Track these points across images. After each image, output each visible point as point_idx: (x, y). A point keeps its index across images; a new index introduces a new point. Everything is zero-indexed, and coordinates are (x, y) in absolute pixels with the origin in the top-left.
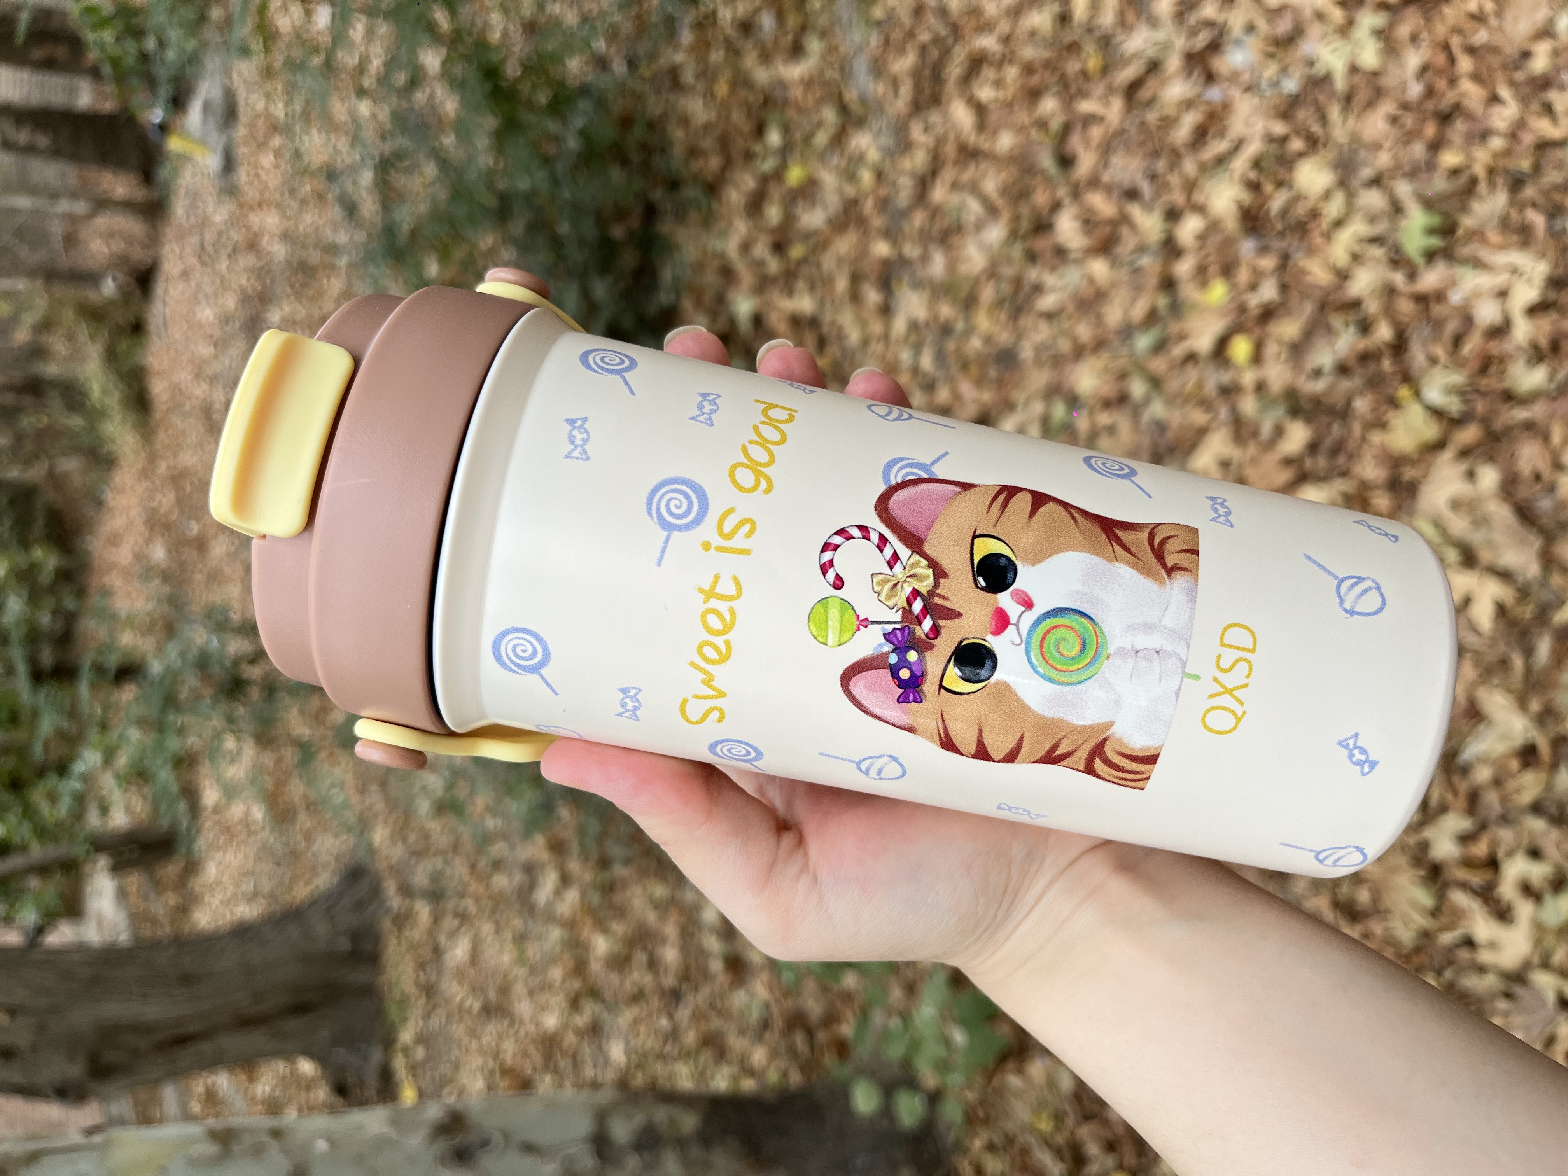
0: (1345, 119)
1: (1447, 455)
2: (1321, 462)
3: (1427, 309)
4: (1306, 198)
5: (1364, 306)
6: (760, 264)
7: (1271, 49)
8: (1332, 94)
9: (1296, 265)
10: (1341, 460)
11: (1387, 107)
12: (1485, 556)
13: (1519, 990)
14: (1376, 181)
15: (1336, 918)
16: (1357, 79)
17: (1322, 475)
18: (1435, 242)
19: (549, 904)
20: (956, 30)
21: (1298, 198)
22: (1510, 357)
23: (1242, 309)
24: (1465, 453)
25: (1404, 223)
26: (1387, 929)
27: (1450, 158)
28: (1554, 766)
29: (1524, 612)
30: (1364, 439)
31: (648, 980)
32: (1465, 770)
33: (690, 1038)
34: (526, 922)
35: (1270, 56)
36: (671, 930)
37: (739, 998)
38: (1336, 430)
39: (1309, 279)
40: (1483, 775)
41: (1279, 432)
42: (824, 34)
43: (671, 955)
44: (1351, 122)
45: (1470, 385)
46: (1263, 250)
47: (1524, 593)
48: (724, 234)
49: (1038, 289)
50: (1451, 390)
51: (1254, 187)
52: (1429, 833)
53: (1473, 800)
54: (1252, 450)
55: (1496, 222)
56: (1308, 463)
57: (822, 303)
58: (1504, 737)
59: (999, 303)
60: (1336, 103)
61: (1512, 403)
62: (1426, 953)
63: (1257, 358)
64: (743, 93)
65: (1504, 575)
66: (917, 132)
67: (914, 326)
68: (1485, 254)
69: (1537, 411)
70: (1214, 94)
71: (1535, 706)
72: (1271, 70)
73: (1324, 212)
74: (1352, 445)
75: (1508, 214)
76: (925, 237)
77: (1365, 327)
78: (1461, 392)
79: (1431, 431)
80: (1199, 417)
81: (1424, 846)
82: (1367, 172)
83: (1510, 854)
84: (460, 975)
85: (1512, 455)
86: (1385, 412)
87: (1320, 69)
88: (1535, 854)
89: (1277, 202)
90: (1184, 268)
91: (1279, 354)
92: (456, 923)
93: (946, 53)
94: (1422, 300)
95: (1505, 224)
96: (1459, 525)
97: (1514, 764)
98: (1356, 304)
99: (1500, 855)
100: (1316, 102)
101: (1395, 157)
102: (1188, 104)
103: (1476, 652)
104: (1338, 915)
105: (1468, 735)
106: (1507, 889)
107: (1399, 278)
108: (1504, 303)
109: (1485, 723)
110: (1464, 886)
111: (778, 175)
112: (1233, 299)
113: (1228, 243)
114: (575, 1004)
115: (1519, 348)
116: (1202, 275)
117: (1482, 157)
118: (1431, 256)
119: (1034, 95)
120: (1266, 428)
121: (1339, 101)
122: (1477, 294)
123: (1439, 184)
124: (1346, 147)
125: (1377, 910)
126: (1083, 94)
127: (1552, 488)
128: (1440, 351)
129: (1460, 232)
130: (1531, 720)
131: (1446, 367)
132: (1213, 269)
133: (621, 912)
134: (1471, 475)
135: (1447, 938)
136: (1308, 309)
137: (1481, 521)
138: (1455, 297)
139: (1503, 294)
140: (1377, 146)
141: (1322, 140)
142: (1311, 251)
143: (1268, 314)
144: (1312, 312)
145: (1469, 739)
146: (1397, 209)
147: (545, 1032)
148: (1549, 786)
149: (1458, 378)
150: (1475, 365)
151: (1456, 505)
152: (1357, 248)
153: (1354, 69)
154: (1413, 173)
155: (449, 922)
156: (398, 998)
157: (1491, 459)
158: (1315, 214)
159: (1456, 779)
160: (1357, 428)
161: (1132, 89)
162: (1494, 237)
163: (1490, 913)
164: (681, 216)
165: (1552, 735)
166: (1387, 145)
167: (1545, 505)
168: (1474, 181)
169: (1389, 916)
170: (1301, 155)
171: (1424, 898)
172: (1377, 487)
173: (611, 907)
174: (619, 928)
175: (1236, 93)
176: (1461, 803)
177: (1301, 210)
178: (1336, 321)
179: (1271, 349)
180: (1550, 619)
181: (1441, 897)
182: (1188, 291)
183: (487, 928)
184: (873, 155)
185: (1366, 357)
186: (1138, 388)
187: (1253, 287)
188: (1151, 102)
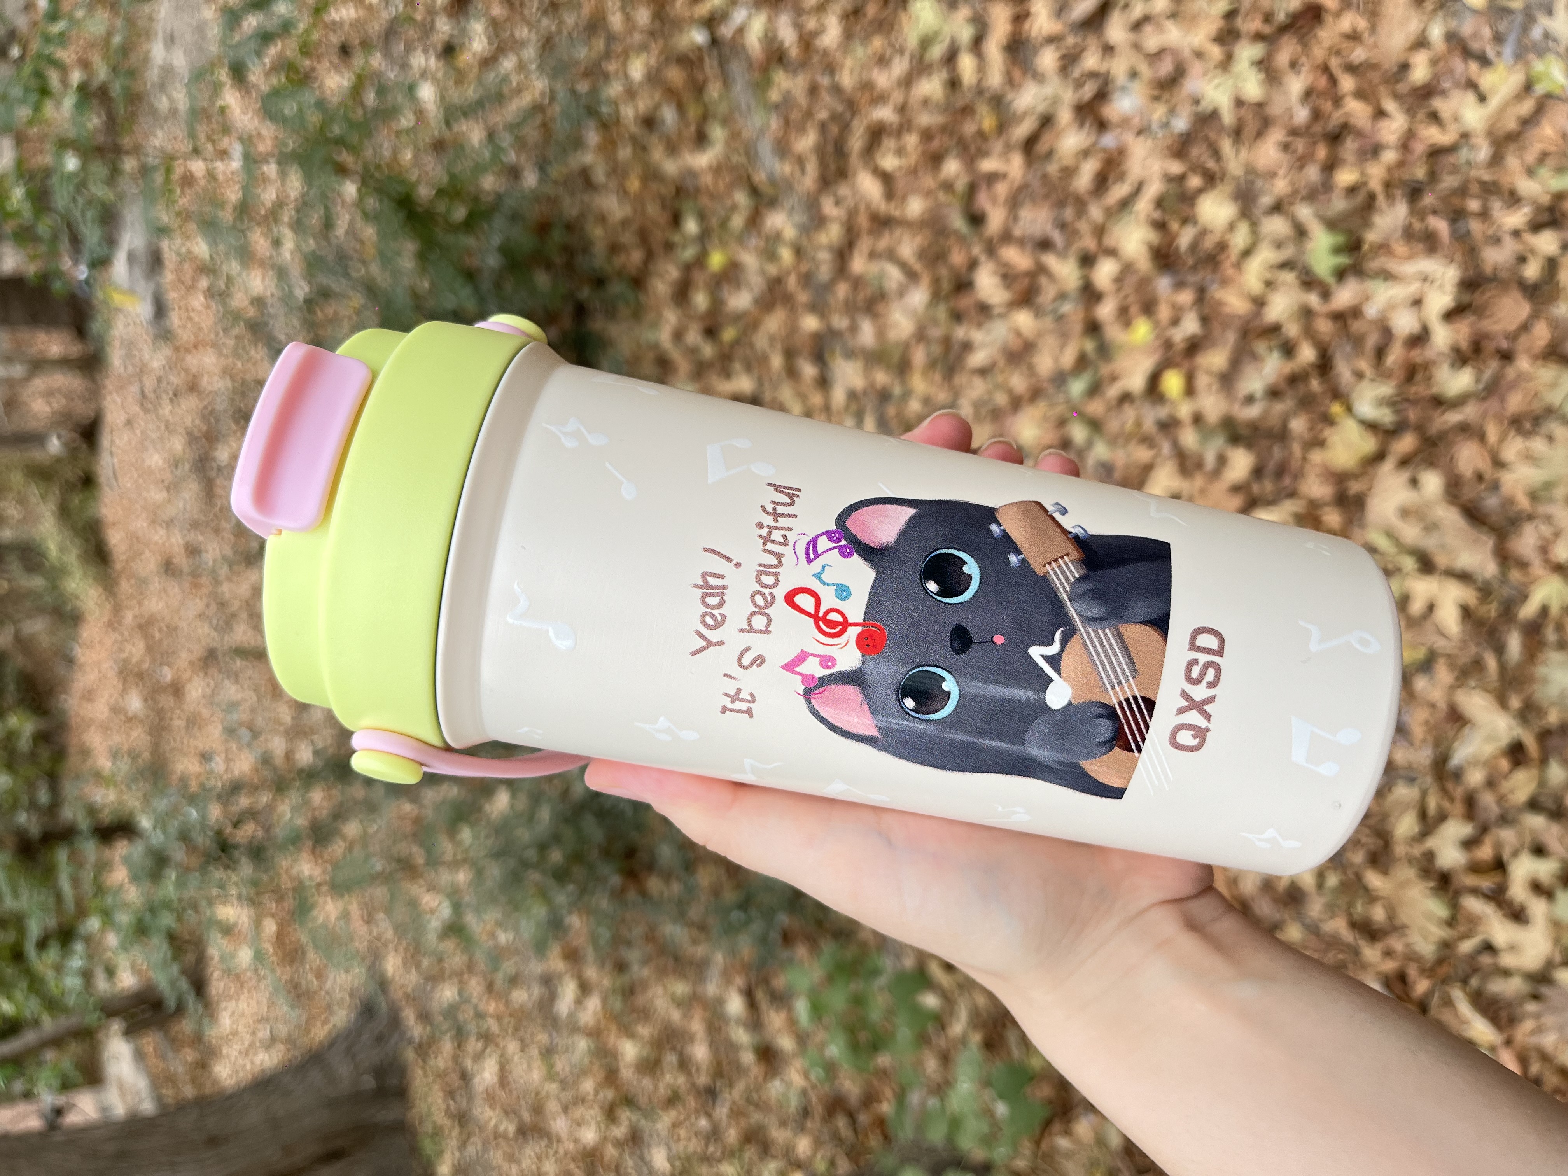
0: (1238, 152)
1: (1388, 466)
2: (1268, 486)
3: (1345, 326)
4: (1211, 232)
5: (1284, 330)
6: (693, 351)
7: (1156, 93)
8: (1221, 129)
9: (1212, 297)
10: (1287, 481)
11: (1276, 135)
12: (1441, 561)
13: (1545, 990)
14: (1277, 208)
15: (1355, 939)
16: (1243, 111)
17: (1271, 498)
18: (1343, 260)
19: (572, 1015)
20: (852, 106)
21: (1204, 233)
22: (1434, 362)
23: (1168, 345)
24: (1404, 462)
25: (1310, 246)
26: (1408, 945)
27: (1345, 177)
28: (1544, 761)
29: (1489, 611)
30: (1304, 459)
31: (681, 1080)
32: (1458, 775)
33: (732, 1135)
34: (550, 1035)
35: (1156, 99)
36: (697, 1026)
37: (775, 1088)
38: (1277, 453)
39: (1227, 310)
40: (1475, 777)
41: (1222, 461)
42: (726, 121)
43: (700, 1052)
44: (1244, 153)
45: (1398, 395)
46: (1179, 285)
47: (1485, 591)
48: (655, 325)
49: (967, 347)
50: (1383, 402)
51: (1160, 226)
52: (1431, 843)
53: (1470, 804)
54: (1199, 481)
55: (1399, 233)
56: (1256, 488)
57: (760, 382)
58: (1489, 738)
59: (932, 364)
60: (1226, 138)
61: (1443, 407)
62: (1450, 963)
63: (1190, 390)
64: (654, 186)
65: (1464, 577)
66: (828, 207)
67: (852, 395)
68: (1392, 265)
69: (1469, 413)
70: (1109, 140)
71: (1515, 702)
72: (1159, 112)
73: (1232, 243)
74: (1295, 464)
75: (1410, 224)
76: (851, 308)
77: (1288, 350)
78: (1391, 403)
79: (1368, 444)
80: (1143, 454)
81: (1430, 856)
82: (1266, 200)
83: (1515, 854)
84: (491, 1098)
85: (1452, 458)
86: (1321, 431)
87: (1206, 106)
88: (1539, 851)
89: (1185, 238)
90: (1106, 311)
91: (1210, 386)
92: (480, 1045)
93: (846, 128)
94: (1340, 318)
95: (1409, 234)
96: (1411, 533)
97: (1504, 764)
98: (1275, 329)
99: (1506, 857)
100: (1206, 138)
101: (1292, 183)
102: (1086, 153)
103: (1449, 656)
104: (1357, 936)
105: (1454, 740)
106: (1518, 891)
107: (1313, 299)
108: (1420, 310)
109: (1469, 726)
110: (1475, 891)
111: (700, 261)
112: (1158, 337)
113: (1144, 283)
114: (610, 1114)
115: (1441, 354)
116: (1124, 316)
117: (1376, 173)
118: (1341, 274)
119: (935, 160)
120: (1210, 459)
121: (1229, 135)
122: (1391, 306)
123: (1339, 204)
124: (1242, 180)
125: (1394, 927)
126: (983, 153)
127: (1495, 486)
128: (1364, 365)
129: (1366, 247)
130: (1514, 717)
131: (1373, 380)
132: (1134, 309)
133: (645, 1014)
134: (1414, 482)
135: (1466, 947)
136: (1231, 337)
137: (1431, 527)
138: (1371, 311)
139: (1417, 302)
140: (1272, 175)
141: (1218, 175)
142: (1225, 282)
143: (1194, 347)
144: (1235, 340)
145: (1456, 744)
146: (1301, 232)
147: (585, 1148)
148: (1542, 783)
149: (1386, 389)
150: (1400, 374)
151: (1405, 513)
152: (1268, 276)
153: (1239, 103)
154: (1312, 195)
155: (473, 1045)
156: (431, 1131)
157: (1431, 463)
158: (1222, 246)
159: (1450, 786)
160: (1297, 449)
161: (1029, 145)
162: (1400, 248)
163: (1506, 916)
164: (611, 313)
165: (1537, 730)
166: (1282, 172)
167: (1491, 502)
168: (1372, 197)
169: (1407, 931)
170: (1200, 191)
171: (1438, 909)
172: (1326, 504)
173: (634, 1010)
174: (645, 1031)
175: (1129, 138)
176: (1458, 808)
177: (1209, 243)
178: (1261, 347)
179: (1202, 381)
180: (1516, 615)
181: (1454, 905)
182: (1113, 332)
183: (512, 1047)
184: (790, 232)
185: (1295, 379)
186: (1078, 433)
187: (1175, 321)
188: (1050, 154)
